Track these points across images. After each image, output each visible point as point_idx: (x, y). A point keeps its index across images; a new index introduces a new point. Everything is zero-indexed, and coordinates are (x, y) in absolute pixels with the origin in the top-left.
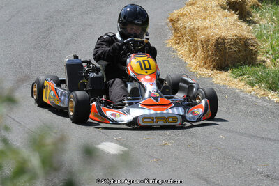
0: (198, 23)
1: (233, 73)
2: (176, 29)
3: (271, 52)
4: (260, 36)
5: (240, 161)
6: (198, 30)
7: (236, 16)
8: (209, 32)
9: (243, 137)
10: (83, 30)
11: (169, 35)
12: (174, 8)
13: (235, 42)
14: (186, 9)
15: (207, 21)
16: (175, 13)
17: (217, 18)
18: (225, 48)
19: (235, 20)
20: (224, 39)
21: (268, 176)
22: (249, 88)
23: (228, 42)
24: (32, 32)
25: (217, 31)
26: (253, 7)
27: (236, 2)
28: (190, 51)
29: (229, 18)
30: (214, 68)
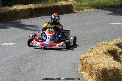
0: (94, 61)
2: (83, 64)
6: (94, 64)
7: (112, 58)
8: (99, 66)
11: (79, 67)
12: (82, 54)
13: (112, 70)
14: (88, 55)
15: (98, 60)
16: (82, 56)
17: (103, 59)
18: (107, 74)
19: (112, 60)
20: (106, 69)
23: (108, 71)
24: (12, 66)
25: (103, 65)
26: (120, 53)
27: (112, 51)
28: (90, 75)
29: (109, 59)
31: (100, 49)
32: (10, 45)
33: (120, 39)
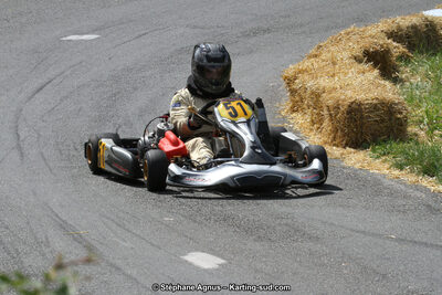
0: (324, 82)
1: (374, 151)
2: (293, 92)
3: (426, 120)
4: (411, 99)
5: (384, 276)
6: (324, 92)
7: (376, 72)
8: (337, 95)
9: (388, 242)
11: (283, 100)
12: (291, 62)
13: (375, 107)
14: (306, 64)
15: (336, 78)
16: (291, 70)
17: (350, 75)
18: (362, 117)
19: (376, 78)
20: (360, 104)
22: (397, 172)
23: (365, 109)
25: (349, 93)
26: (402, 57)
27: (376, 52)
28: (313, 122)
29: (367, 74)
30: (347, 145)
31: (341, 46)
32: (86, 41)
33: (398, 19)
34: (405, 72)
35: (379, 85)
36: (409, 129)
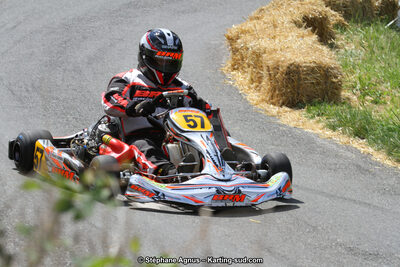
0: (265, 43)
1: (309, 111)
2: (235, 51)
3: (359, 86)
4: (346, 65)
5: (315, 228)
6: (265, 52)
7: (315, 37)
8: (278, 56)
9: (319, 197)
10: (111, 45)
11: (225, 58)
12: (233, 22)
13: (312, 70)
14: (249, 25)
15: (277, 41)
16: (234, 29)
17: (290, 38)
18: (299, 79)
19: (314, 42)
20: (298, 67)
21: (351, 250)
22: (329, 133)
23: (303, 71)
24: (43, 45)
25: (289, 55)
26: (338, 25)
27: (315, 19)
28: (252, 81)
29: (306, 39)
30: (283, 104)
31: (282, 11)
34: (341, 39)
35: (317, 49)
36: (343, 93)
